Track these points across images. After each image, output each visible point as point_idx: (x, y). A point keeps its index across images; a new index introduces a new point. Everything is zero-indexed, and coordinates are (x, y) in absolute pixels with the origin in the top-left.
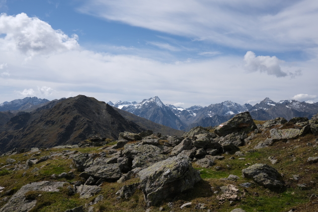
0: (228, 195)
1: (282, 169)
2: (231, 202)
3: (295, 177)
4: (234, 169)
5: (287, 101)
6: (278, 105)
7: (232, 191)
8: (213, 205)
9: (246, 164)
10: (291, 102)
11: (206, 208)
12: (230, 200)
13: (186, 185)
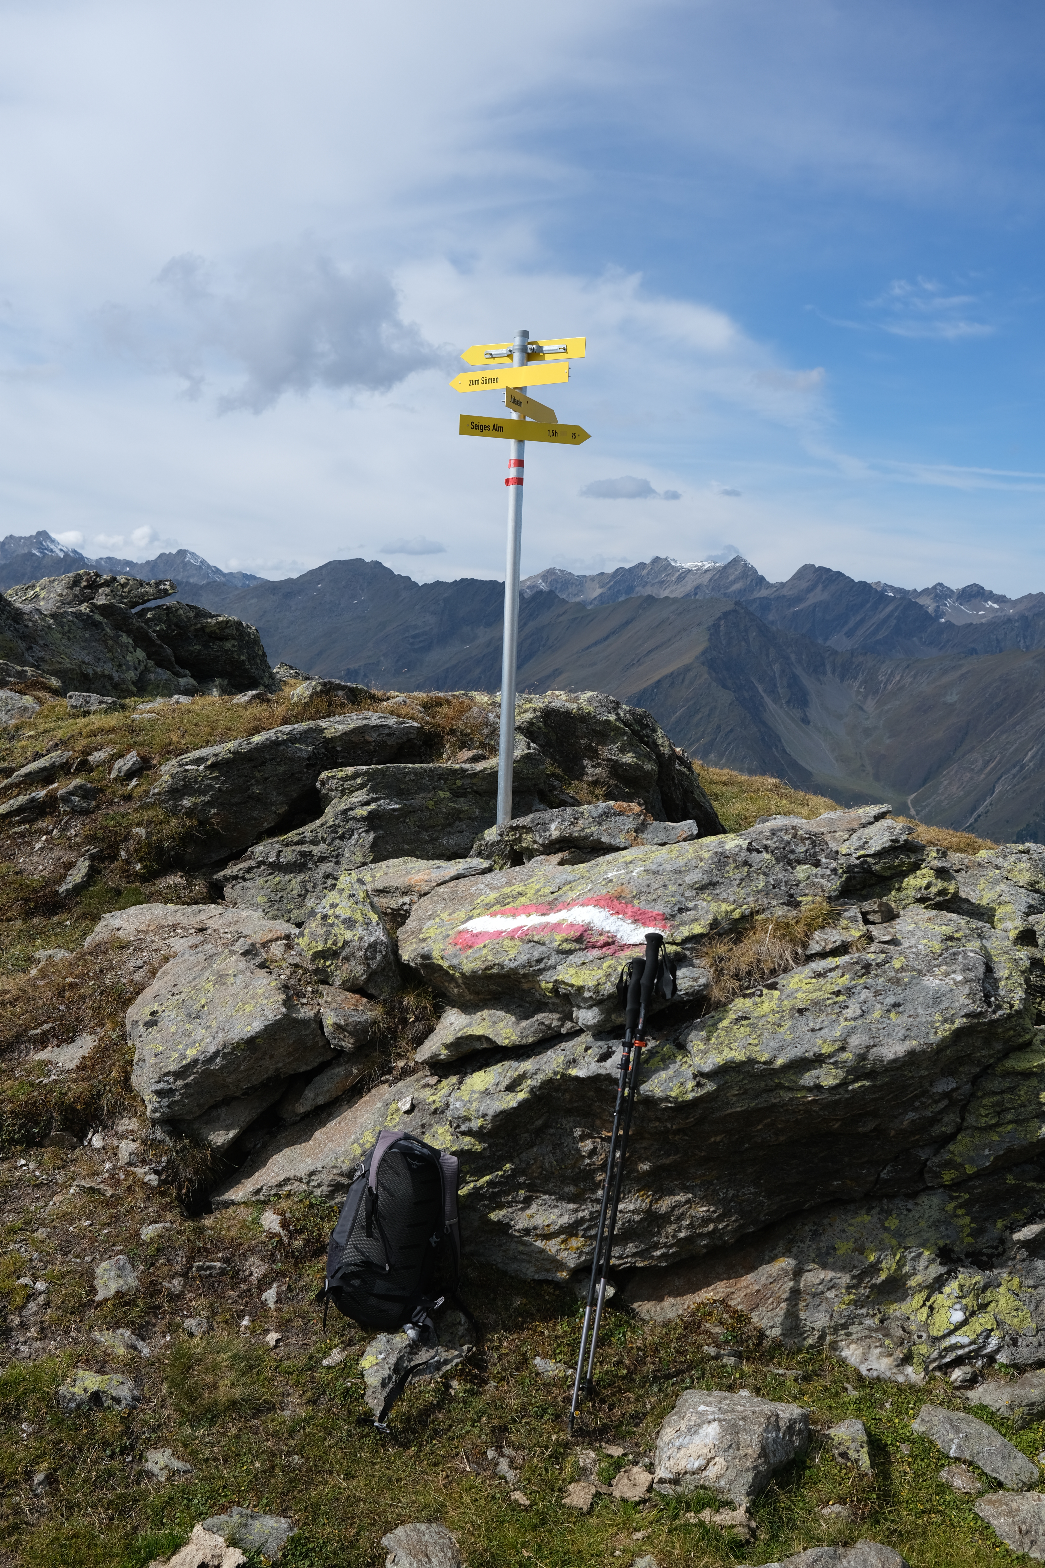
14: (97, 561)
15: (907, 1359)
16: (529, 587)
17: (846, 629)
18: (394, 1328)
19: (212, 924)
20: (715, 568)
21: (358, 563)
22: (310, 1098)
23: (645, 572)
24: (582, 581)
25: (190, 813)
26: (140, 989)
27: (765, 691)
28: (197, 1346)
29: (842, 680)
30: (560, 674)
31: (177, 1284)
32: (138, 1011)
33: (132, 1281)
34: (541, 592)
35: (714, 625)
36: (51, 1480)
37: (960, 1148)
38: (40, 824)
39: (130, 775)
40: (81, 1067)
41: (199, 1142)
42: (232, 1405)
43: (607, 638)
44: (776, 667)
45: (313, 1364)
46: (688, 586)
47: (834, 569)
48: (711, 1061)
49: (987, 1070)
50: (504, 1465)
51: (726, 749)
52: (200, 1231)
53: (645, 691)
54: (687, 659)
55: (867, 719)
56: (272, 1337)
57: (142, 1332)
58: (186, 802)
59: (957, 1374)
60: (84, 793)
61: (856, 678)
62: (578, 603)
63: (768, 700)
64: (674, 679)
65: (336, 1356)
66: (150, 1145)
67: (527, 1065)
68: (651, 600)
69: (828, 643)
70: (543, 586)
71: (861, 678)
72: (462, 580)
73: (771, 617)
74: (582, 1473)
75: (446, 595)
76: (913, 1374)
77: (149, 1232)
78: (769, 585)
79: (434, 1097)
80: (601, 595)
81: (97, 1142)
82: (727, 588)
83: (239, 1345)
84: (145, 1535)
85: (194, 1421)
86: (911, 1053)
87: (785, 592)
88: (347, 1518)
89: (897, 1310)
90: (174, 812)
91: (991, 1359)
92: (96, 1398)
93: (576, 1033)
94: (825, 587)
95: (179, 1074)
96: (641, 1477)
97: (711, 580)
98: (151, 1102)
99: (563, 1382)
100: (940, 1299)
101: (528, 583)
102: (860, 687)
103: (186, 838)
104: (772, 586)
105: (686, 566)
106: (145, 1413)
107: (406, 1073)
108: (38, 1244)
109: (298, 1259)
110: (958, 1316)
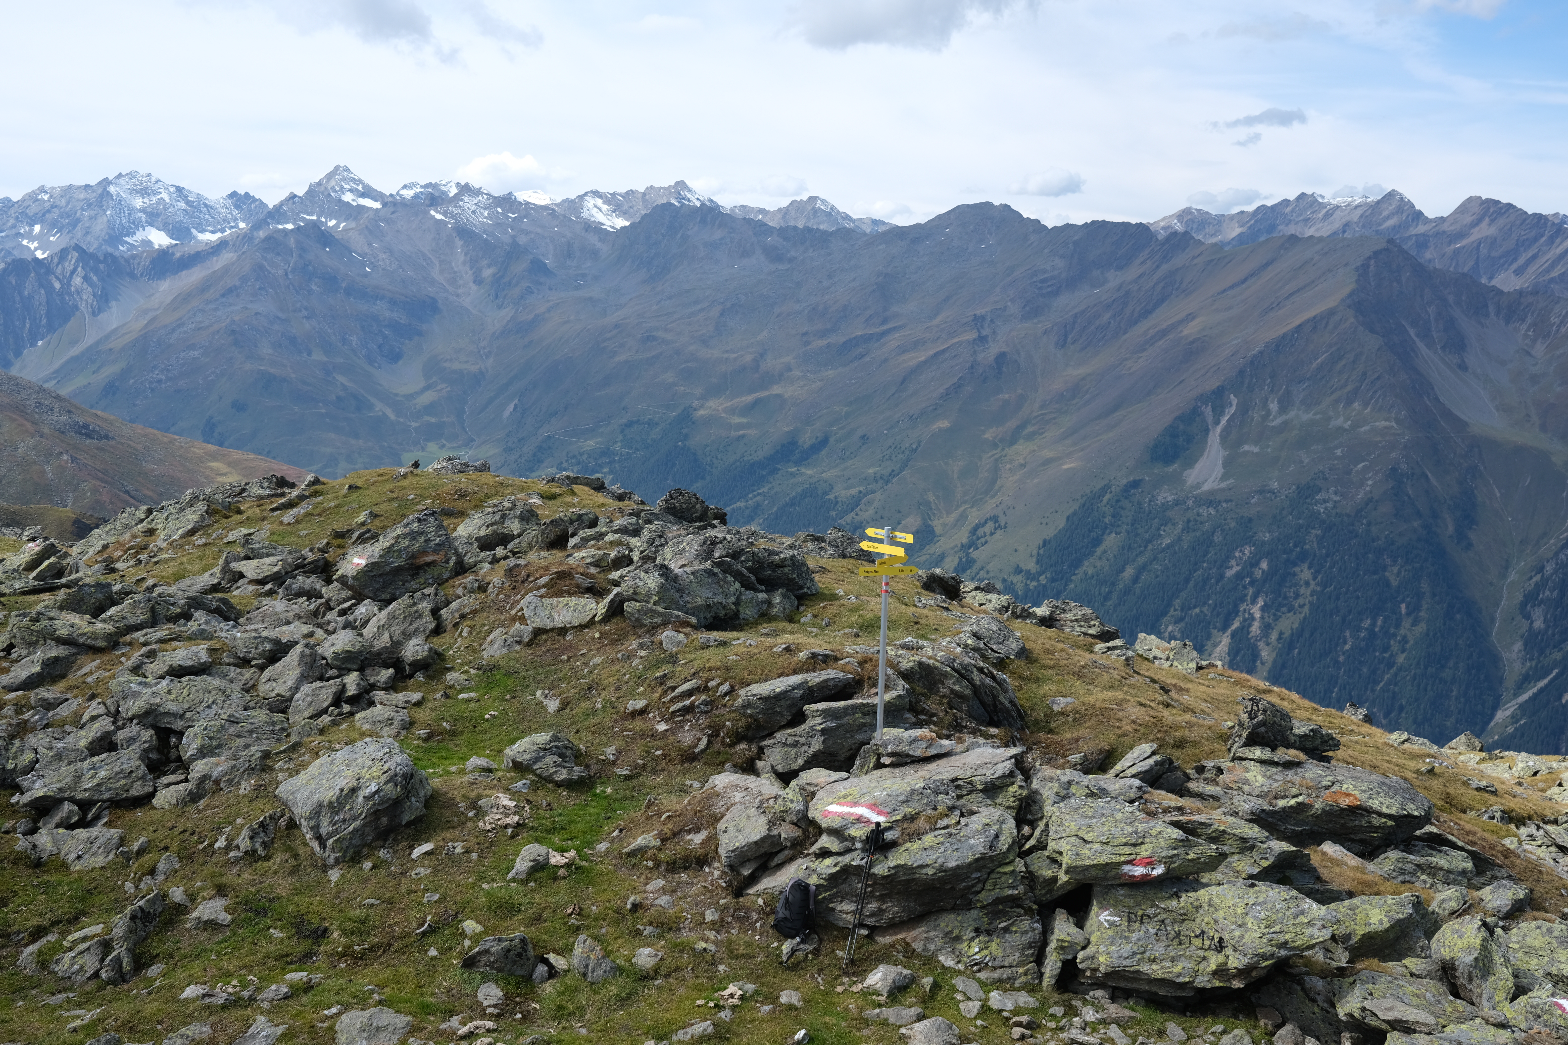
0: (498, 816)
1: (577, 732)
2: (510, 831)
3: (610, 752)
4: (462, 732)
5: (435, 186)
6: (395, 204)
7: (505, 807)
8: (478, 844)
9: (487, 716)
10: (453, 191)
11: (468, 851)
12: (506, 826)
13: (414, 808)
14: (731, 209)
15: (959, 962)
16: (1163, 228)
17: (1515, 266)
18: (793, 937)
19: (751, 786)
20: (1366, 204)
21: (987, 206)
22: (777, 860)
23: (1288, 209)
24: (1220, 220)
25: (750, 716)
26: (723, 816)
27: (1418, 335)
28: (734, 938)
29: (1507, 323)
30: (1193, 318)
31: (730, 919)
32: (721, 826)
33: (716, 917)
34: (1175, 234)
35: (1363, 265)
36: (692, 969)
37: (981, 896)
38: (688, 717)
39: (726, 694)
40: (702, 843)
41: (739, 873)
42: (743, 955)
43: (1245, 280)
44: (1432, 310)
45: (768, 946)
46: (1336, 223)
47: (1504, 200)
48: (894, 863)
49: (992, 871)
50: (819, 979)
51: (1372, 398)
52: (738, 903)
53: (1284, 336)
54: (1331, 302)
55: (1534, 365)
56: (757, 937)
57: (718, 932)
58: (749, 711)
59: (975, 968)
60: (705, 703)
61: (1523, 320)
62: (1215, 244)
63: (1420, 344)
64: (1316, 323)
65: (775, 944)
66: (724, 873)
67: (840, 859)
68: (1294, 239)
69: (1494, 282)
70: (1179, 227)
71: (1529, 320)
72: (1093, 222)
73: (1428, 255)
74: (842, 984)
75: (1076, 238)
76: (961, 967)
77: (722, 902)
78: (1427, 220)
79: (813, 866)
80: (1240, 235)
81: (707, 870)
82: (1380, 224)
83: (747, 939)
84: (717, 985)
85: (732, 958)
86: (958, 866)
87: (1445, 227)
88: (772, 987)
89: (959, 947)
90: (743, 715)
91: (987, 964)
92: (705, 949)
93: (856, 849)
94: (1492, 221)
95: (733, 851)
96: (860, 986)
97: (1361, 216)
98: (724, 860)
99: (842, 958)
100: (973, 944)
101: (1162, 224)
102: (1528, 330)
103: (748, 727)
104: (1431, 221)
105: (1334, 202)
106: (718, 955)
107: (808, 855)
108: (688, 903)
109: (768, 914)
110: (977, 950)
